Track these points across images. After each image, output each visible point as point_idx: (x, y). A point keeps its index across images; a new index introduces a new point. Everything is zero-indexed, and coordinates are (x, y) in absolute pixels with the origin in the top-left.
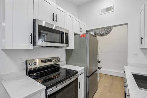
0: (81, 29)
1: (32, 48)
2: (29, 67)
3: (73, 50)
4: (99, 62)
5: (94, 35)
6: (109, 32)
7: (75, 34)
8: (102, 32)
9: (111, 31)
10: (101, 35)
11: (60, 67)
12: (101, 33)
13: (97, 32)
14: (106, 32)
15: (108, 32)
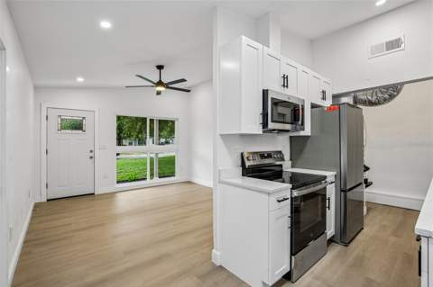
0: (324, 92)
1: (261, 133)
2: (248, 164)
3: (308, 137)
4: (367, 169)
5: (352, 103)
6: (395, 96)
7: (313, 106)
8: (374, 98)
9: (398, 93)
10: (371, 104)
11: (284, 170)
12: (370, 98)
13: (362, 96)
14: (386, 96)
15: (392, 97)
